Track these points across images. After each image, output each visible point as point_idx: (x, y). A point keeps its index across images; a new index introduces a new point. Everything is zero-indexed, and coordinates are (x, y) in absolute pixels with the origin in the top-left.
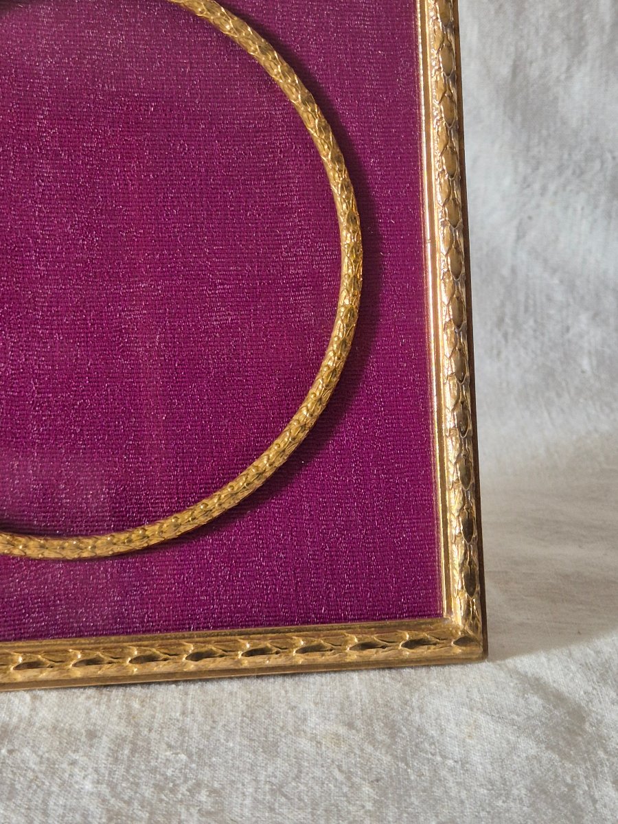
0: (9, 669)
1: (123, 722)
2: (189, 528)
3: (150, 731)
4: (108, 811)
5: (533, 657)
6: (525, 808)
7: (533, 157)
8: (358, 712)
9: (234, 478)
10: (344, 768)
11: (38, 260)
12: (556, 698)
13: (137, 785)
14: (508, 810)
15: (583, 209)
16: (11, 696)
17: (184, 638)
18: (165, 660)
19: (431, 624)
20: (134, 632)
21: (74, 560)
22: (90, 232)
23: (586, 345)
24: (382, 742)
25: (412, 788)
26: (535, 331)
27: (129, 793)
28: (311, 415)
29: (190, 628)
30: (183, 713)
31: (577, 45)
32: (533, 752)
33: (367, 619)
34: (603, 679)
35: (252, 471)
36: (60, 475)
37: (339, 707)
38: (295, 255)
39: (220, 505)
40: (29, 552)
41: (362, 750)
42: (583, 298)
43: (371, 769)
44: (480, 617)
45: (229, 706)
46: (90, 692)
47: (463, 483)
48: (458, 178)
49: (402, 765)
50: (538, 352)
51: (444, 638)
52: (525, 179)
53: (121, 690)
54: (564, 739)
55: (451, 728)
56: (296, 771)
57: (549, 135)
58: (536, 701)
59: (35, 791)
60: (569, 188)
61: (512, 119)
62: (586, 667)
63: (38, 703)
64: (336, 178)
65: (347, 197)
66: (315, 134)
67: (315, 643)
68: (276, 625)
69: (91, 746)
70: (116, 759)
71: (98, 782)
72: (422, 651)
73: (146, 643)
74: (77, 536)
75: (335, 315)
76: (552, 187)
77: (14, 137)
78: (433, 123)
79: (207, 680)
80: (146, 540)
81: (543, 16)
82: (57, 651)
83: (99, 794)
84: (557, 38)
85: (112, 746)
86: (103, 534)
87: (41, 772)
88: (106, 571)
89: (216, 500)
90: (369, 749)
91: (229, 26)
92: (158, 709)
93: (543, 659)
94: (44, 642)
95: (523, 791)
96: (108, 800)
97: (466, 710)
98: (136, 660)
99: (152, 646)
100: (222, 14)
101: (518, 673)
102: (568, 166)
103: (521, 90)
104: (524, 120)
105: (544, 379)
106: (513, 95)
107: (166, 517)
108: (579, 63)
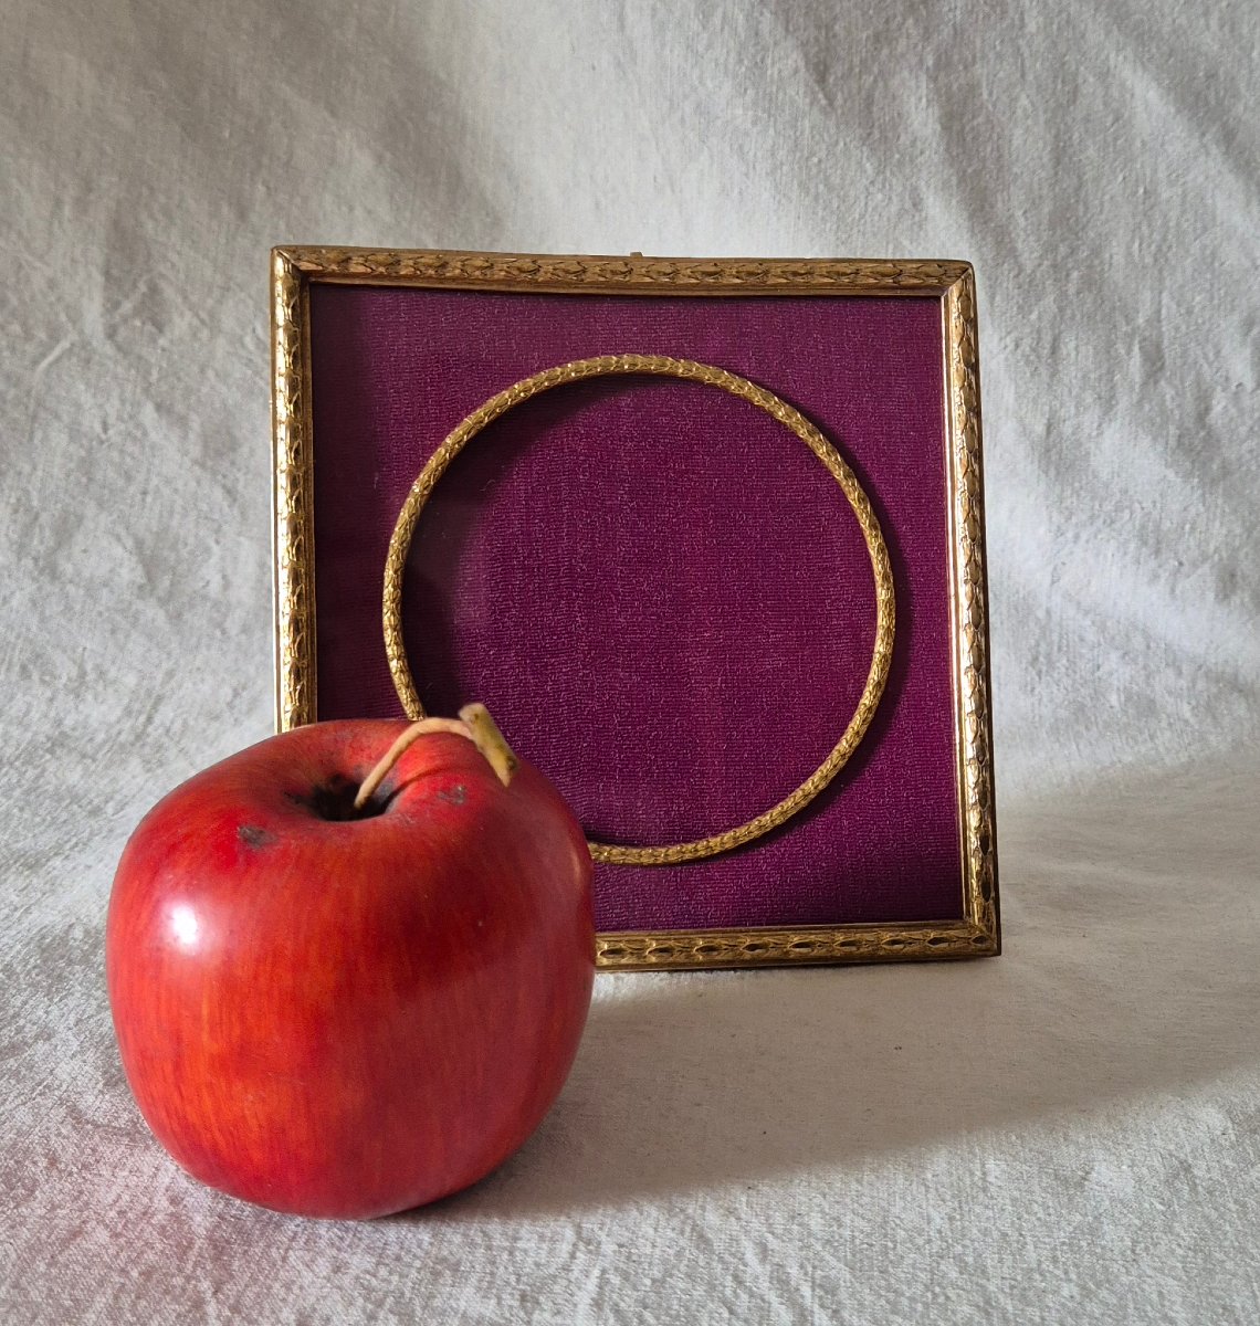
0: (596, 955)
2: (745, 840)
7: (1067, 508)
9: (784, 799)
11: (620, 613)
15: (1113, 555)
17: (741, 932)
19: (951, 925)
20: (700, 927)
21: (650, 865)
22: (663, 590)
23: (1116, 682)
26: (1067, 669)
28: (850, 746)
29: (746, 924)
31: (1108, 404)
35: (799, 793)
36: (638, 794)
38: (837, 609)
39: (772, 821)
40: (612, 858)
42: (1113, 638)
44: (994, 920)
47: (981, 804)
48: (979, 542)
50: (1070, 688)
51: (964, 936)
52: (1059, 528)
53: (689, 974)
57: (1081, 488)
60: (1100, 537)
61: (1046, 473)
63: (620, 983)
65: (883, 559)
66: (855, 505)
67: (852, 939)
72: (944, 947)
73: (709, 935)
74: (651, 845)
75: (871, 660)
76: (1084, 536)
77: (599, 510)
78: (958, 495)
80: (709, 850)
81: (1076, 377)
82: (636, 941)
84: (1089, 398)
86: (674, 844)
88: (676, 875)
89: (768, 817)
91: (781, 412)
94: (626, 933)
98: (701, 950)
99: (715, 938)
100: (776, 403)
102: (1099, 516)
103: (1055, 446)
104: (1058, 473)
105: (1074, 714)
106: (1048, 451)
107: (726, 831)
108: (1110, 420)
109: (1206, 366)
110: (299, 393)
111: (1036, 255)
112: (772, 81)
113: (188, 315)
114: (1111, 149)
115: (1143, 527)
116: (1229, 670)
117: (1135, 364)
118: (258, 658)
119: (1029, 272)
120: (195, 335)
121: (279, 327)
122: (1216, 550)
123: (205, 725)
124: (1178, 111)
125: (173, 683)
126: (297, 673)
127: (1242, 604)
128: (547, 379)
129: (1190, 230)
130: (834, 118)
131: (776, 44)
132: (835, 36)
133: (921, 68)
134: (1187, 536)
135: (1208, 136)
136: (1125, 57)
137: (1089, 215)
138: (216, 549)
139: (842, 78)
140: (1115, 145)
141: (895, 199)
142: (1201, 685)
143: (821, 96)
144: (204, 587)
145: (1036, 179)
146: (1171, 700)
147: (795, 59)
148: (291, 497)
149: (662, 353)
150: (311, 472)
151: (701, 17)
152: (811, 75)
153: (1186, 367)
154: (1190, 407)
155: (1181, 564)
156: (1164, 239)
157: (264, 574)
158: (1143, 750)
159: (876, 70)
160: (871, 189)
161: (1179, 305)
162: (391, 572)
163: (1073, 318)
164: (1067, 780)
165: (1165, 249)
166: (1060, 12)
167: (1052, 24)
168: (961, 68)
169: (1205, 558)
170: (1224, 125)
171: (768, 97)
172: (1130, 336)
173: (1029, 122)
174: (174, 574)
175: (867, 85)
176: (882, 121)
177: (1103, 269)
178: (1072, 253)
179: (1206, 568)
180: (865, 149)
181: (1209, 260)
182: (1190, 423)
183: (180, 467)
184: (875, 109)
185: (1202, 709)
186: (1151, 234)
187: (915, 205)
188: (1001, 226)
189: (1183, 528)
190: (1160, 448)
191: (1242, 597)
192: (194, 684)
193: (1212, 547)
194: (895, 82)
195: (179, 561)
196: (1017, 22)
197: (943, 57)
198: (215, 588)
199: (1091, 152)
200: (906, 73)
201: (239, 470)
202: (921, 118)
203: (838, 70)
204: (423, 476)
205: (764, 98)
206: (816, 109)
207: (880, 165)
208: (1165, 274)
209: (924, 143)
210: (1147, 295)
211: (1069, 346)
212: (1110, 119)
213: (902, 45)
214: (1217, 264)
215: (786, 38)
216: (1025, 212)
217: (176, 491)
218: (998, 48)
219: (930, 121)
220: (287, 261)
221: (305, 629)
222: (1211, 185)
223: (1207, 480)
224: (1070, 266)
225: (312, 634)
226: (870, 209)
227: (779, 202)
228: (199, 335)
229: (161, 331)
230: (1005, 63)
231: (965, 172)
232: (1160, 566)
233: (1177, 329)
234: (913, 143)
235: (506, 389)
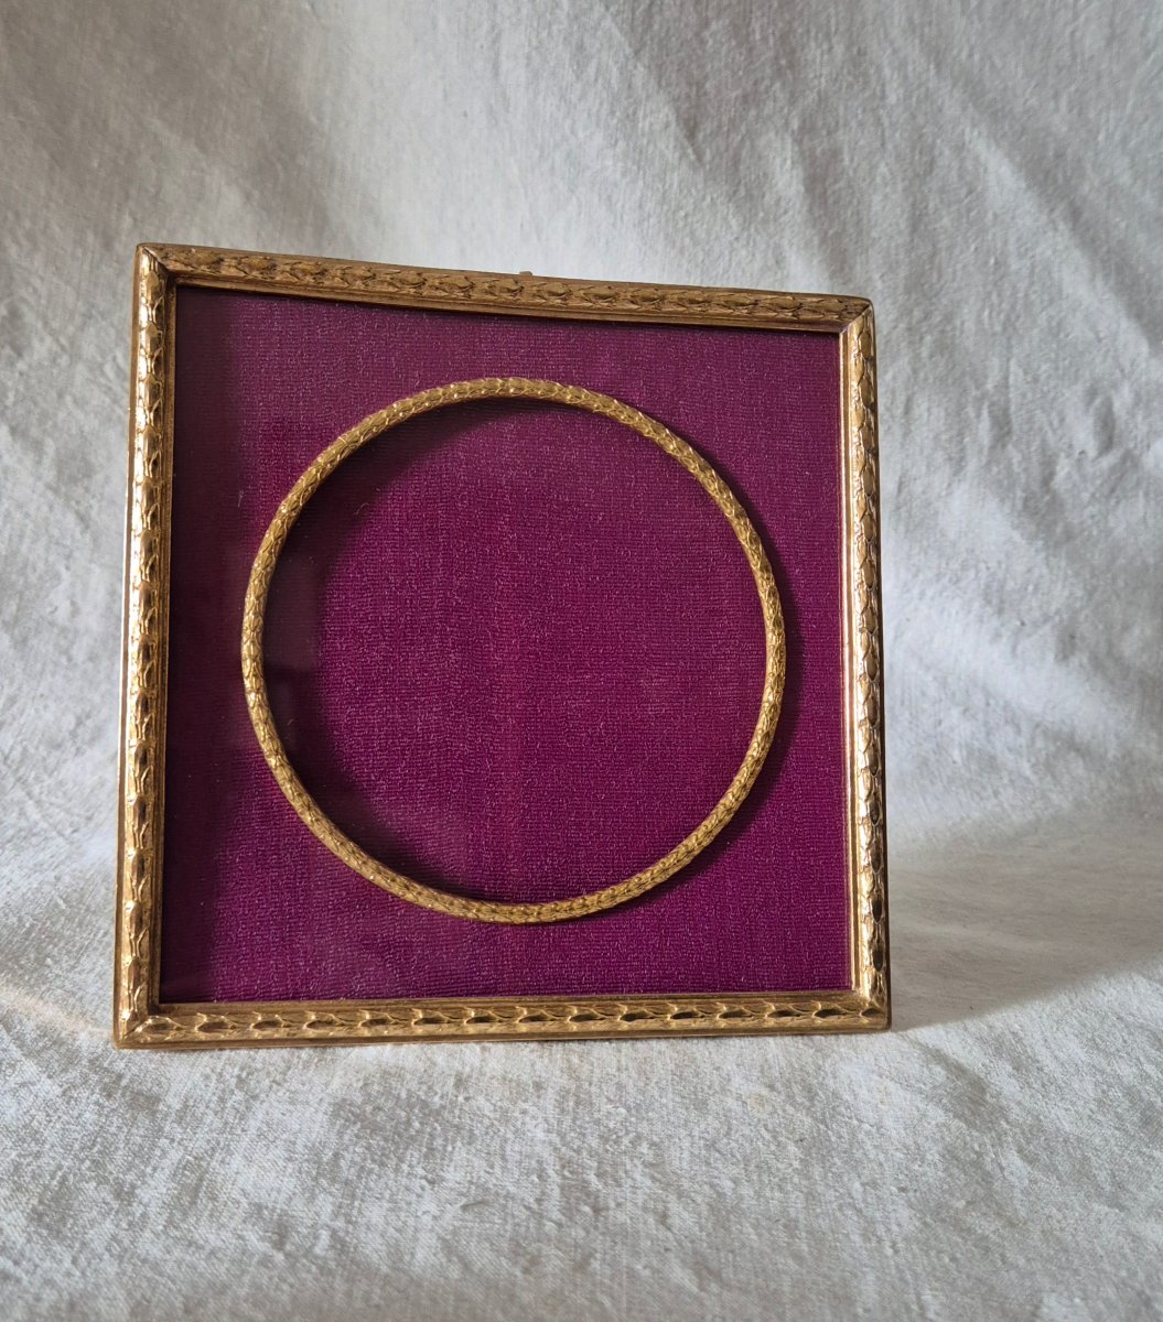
0: (462, 1022)
1: (566, 1076)
2: (624, 899)
3: (590, 1084)
4: (561, 1159)
5: (932, 1029)
6: (940, 1173)
7: (914, 565)
8: (777, 1074)
9: (665, 855)
10: (770, 1127)
11: (496, 651)
12: (957, 1070)
13: (584, 1135)
14: (924, 1174)
15: (957, 613)
16: (462, 1046)
17: (618, 999)
18: (602, 1019)
19: (841, 995)
20: (573, 993)
21: (521, 925)
22: (543, 627)
23: (956, 738)
24: (802, 1104)
25: (834, 1149)
26: (911, 723)
27: (577, 1143)
28: (736, 800)
29: (622, 991)
30: (619, 1069)
31: (958, 464)
32: (941, 1120)
33: (783, 989)
34: (998, 1052)
35: (682, 849)
36: (509, 846)
37: (759, 1069)
38: (724, 654)
39: (653, 879)
40: (481, 916)
41: (784, 1111)
42: (954, 694)
43: (794, 1129)
44: (886, 992)
45: (659, 1064)
46: (533, 1046)
47: (874, 867)
48: (874, 588)
49: (822, 1127)
50: (913, 743)
51: (854, 1008)
52: (905, 584)
53: (560, 1045)
54: (970, 1109)
55: (863, 1093)
56: (726, 1128)
57: (929, 546)
58: (940, 1072)
59: (492, 1137)
60: (945, 594)
61: (896, 530)
62: (981, 1040)
63: (487, 1055)
64: (764, 586)
65: (774, 603)
66: (745, 545)
67: (737, 1009)
68: (700, 991)
69: (539, 1097)
70: (563, 1111)
71: (549, 1131)
72: (832, 1020)
73: (584, 1003)
74: (522, 902)
75: (759, 709)
76: (930, 593)
77: (478, 540)
78: (854, 538)
79: (637, 1039)
80: (585, 909)
81: (927, 437)
82: (505, 1007)
83: (551, 1143)
84: (940, 457)
85: (558, 1098)
86: (547, 902)
87: (496, 1119)
88: (548, 935)
89: (648, 874)
90: (791, 1110)
91: (672, 446)
92: (595, 1065)
93: (942, 1032)
94: (494, 999)
95: (937, 1157)
96: (559, 1149)
97: (876, 1078)
98: (577, 1019)
99: (590, 1006)
100: (667, 435)
101: (920, 1044)
102: (945, 574)
103: (906, 504)
104: (907, 531)
105: (918, 768)
106: (898, 508)
107: (603, 889)
108: (959, 481)
109: (1050, 434)
110: (160, 400)
111: (891, 317)
112: (643, 135)
113: (49, 340)
114: (964, 220)
115: (988, 586)
116: (1066, 729)
117: (984, 429)
118: (104, 687)
119: (885, 333)
120: (54, 361)
121: (141, 329)
122: (1058, 612)
123: (45, 754)
124: (1029, 187)
125: (15, 709)
126: (145, 705)
127: (1081, 665)
128: (428, 399)
129: (1038, 301)
130: (702, 173)
131: (648, 97)
132: (705, 94)
133: (787, 130)
134: (1029, 597)
135: (1057, 213)
136: (980, 134)
137: (942, 282)
138: (65, 574)
139: (711, 135)
140: (968, 217)
141: (758, 256)
142: (1040, 743)
143: (690, 151)
144: (52, 612)
145: (893, 244)
146: (1011, 757)
147: (666, 113)
148: (147, 512)
149: (549, 378)
150: (170, 486)
151: (575, 67)
152: (682, 130)
153: (1032, 433)
154: (1036, 471)
155: (1023, 624)
156: (1013, 308)
157: (114, 601)
158: (989, 807)
159: (743, 129)
160: (735, 245)
161: (1026, 373)
162: (253, 598)
163: (926, 379)
164: (921, 835)
165: (1013, 318)
166: (919, 86)
167: (911, 97)
168: (824, 132)
169: (1046, 619)
170: (1072, 203)
171: (638, 150)
172: (980, 400)
173: (888, 190)
174: (21, 599)
175: (735, 145)
176: (748, 180)
177: (954, 335)
178: (925, 318)
179: (1047, 628)
180: (731, 205)
181: (1055, 330)
182: (1035, 487)
183: (34, 492)
184: (742, 167)
185: (1041, 767)
186: (1000, 304)
187: (777, 262)
188: (859, 288)
189: (1026, 589)
190: (1007, 509)
191: (1081, 658)
192: (37, 710)
193: (1053, 609)
194: (762, 142)
195: (27, 586)
196: (878, 93)
197: (808, 122)
198: (63, 614)
199: (946, 221)
200: (772, 135)
201: (94, 496)
202: (786, 179)
203: (707, 127)
204: (292, 496)
205: (634, 150)
206: (684, 166)
207: (745, 222)
208: (1014, 342)
209: (788, 204)
210: (995, 362)
211: (921, 407)
212: (964, 191)
213: (768, 109)
214: (1062, 336)
215: (658, 93)
216: (882, 276)
217: (27, 515)
218: (860, 116)
219: (795, 182)
220: (153, 259)
221: (156, 657)
222: (1058, 260)
223: (1051, 543)
224: (924, 329)
225: (163, 661)
226: (734, 264)
227: (645, 254)
228: (59, 361)
229: (20, 355)
230: (866, 132)
231: (826, 233)
232: (1002, 625)
233: (1024, 396)
234: (778, 201)
235: (384, 408)
